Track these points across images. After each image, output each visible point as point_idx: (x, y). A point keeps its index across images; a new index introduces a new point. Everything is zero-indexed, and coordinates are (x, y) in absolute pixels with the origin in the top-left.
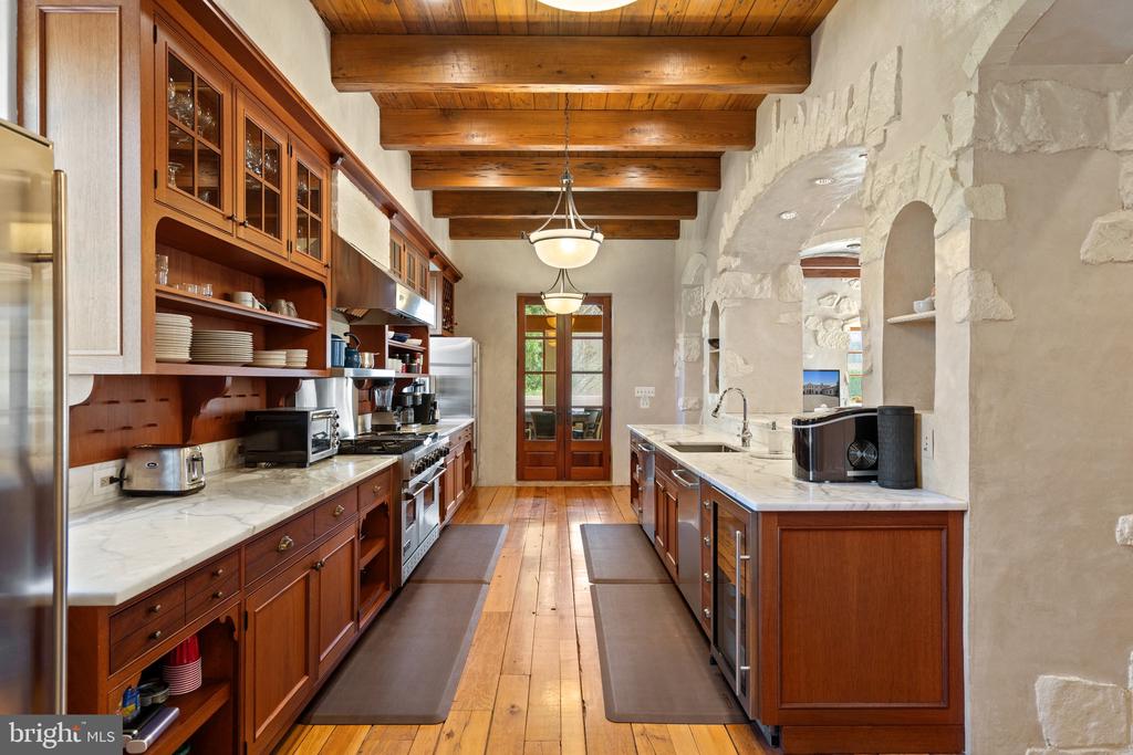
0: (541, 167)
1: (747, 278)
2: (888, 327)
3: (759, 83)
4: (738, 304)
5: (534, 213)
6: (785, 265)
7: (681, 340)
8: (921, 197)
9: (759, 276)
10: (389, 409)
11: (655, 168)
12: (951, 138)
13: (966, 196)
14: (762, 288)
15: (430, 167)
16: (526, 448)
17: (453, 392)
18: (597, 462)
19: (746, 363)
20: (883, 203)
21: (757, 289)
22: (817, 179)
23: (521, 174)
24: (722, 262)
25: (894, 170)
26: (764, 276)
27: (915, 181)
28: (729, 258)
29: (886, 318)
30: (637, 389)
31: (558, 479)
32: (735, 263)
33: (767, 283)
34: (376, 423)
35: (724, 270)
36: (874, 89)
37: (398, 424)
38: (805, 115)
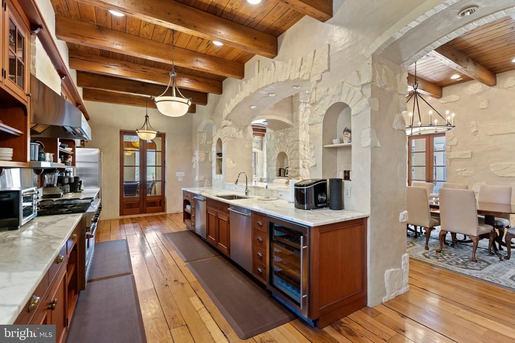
0: (146, 70)
1: (234, 130)
2: (324, 148)
3: (261, 50)
4: (231, 140)
5: (135, 93)
6: (247, 126)
7: (197, 153)
8: (343, 100)
9: (238, 129)
10: (55, 185)
11: (197, 81)
12: (360, 80)
13: (369, 100)
14: (239, 134)
15: (81, 58)
16: (124, 201)
17: (87, 176)
18: (159, 204)
19: (233, 163)
20: (322, 102)
21: (237, 134)
22: (270, 94)
23: (134, 71)
24: (224, 122)
25: (328, 90)
26: (240, 129)
27: (340, 94)
28: (227, 121)
29: (323, 146)
30: (177, 173)
31: (140, 213)
32: (230, 123)
33: (241, 132)
34: (46, 194)
35: (225, 126)
36: (315, 59)
37: (62, 194)
38: (275, 67)
